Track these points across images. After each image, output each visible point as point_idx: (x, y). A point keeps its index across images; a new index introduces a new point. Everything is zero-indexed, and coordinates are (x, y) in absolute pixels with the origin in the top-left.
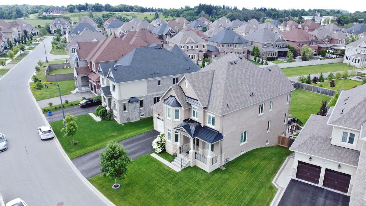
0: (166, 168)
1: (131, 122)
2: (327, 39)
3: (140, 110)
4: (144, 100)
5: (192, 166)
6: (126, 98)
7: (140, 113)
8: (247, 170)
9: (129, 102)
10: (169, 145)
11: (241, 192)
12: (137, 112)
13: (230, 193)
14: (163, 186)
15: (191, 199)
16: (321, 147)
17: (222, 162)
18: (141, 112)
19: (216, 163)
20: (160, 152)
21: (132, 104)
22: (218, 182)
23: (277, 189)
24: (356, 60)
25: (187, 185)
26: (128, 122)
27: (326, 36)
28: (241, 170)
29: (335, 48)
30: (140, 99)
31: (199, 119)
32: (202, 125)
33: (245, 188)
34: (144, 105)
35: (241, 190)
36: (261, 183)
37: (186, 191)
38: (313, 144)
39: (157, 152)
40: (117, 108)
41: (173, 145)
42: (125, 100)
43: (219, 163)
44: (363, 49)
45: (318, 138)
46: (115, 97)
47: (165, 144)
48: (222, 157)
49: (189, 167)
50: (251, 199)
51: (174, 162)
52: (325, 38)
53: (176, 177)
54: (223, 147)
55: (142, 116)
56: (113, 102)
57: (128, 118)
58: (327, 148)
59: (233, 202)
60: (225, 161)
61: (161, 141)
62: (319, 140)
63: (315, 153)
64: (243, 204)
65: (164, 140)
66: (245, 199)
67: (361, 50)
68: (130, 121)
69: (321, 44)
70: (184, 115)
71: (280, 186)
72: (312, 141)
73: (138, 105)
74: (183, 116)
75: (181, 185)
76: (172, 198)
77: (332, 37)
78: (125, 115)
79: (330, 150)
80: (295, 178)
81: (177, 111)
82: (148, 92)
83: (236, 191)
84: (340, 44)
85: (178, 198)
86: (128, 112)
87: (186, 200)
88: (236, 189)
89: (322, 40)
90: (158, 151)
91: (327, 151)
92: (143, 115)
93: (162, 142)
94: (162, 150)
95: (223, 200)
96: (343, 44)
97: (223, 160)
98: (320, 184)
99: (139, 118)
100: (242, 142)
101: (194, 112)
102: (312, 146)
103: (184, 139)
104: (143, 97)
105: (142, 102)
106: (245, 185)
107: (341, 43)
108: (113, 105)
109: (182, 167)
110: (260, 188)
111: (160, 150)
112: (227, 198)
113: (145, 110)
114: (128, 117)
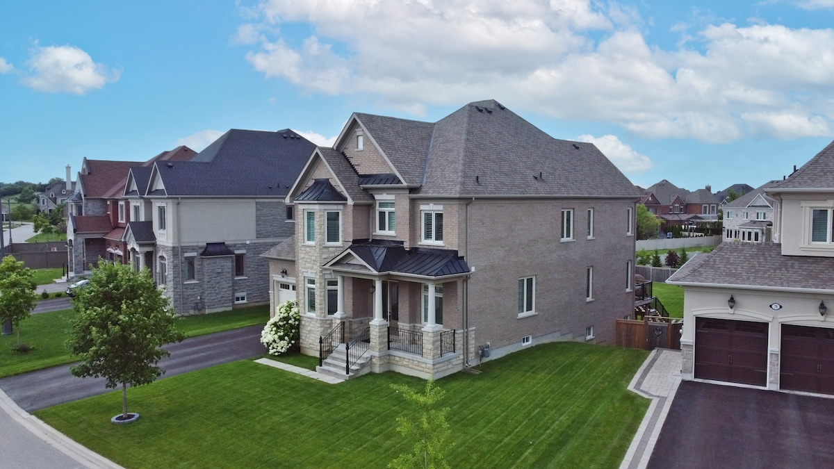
0: (297, 378)
1: (207, 311)
2: (677, 205)
3: (235, 283)
4: (248, 255)
5: (377, 370)
6: (196, 244)
7: (234, 291)
8: (546, 371)
9: (203, 254)
10: (309, 328)
11: (538, 410)
12: (226, 285)
13: (504, 412)
14: (286, 410)
15: (375, 430)
16: (757, 265)
17: (470, 355)
18: (236, 288)
19: (452, 354)
20: (283, 351)
21: (212, 261)
22: (463, 395)
23: (648, 399)
24: (750, 233)
25: (362, 406)
26: (197, 312)
27: (675, 198)
28: (527, 371)
29: (699, 221)
30: (237, 252)
31: (396, 232)
32: (407, 246)
33: (548, 402)
34: (246, 270)
35: (537, 406)
36: (594, 391)
37: (358, 416)
38: (731, 262)
39: (276, 354)
40: (169, 273)
41: (323, 322)
42: (193, 249)
43: (462, 357)
44: (761, 211)
45: (740, 247)
46: (165, 240)
47: (298, 327)
48: (470, 338)
49: (371, 374)
50: (573, 422)
51: (324, 367)
52: (672, 201)
53: (327, 392)
54: (472, 305)
55: (241, 302)
56: (158, 259)
57: (198, 301)
58: (773, 266)
59: (518, 429)
60: (477, 353)
61: (286, 319)
62: (745, 252)
63: (743, 280)
64: (548, 432)
65: (295, 316)
66: (554, 422)
67: (758, 214)
68: (203, 312)
69: (665, 214)
70: (354, 224)
71: (654, 394)
72: (726, 256)
73: (228, 264)
74: (350, 230)
75: (345, 406)
76: (313, 431)
77: (687, 200)
78: (190, 292)
79: (784, 269)
80: (690, 377)
81: (333, 219)
82: (259, 235)
83: (522, 408)
84: (707, 215)
85: (331, 430)
86: (200, 285)
87: (359, 432)
88: (522, 404)
89: (667, 207)
90: (279, 349)
91: (778, 271)
92: (243, 298)
93: (290, 322)
94: (290, 345)
95: (485, 427)
96: (713, 215)
97: (472, 349)
98: (773, 383)
99: (231, 304)
100: (523, 311)
101: (382, 214)
102: (728, 266)
103: (354, 299)
104: (244, 246)
105: (240, 258)
106: (546, 397)
107: (709, 213)
108: (158, 270)
109: (348, 373)
110: (595, 399)
111: (283, 346)
112: (494, 422)
113: (248, 284)
114: (199, 298)
